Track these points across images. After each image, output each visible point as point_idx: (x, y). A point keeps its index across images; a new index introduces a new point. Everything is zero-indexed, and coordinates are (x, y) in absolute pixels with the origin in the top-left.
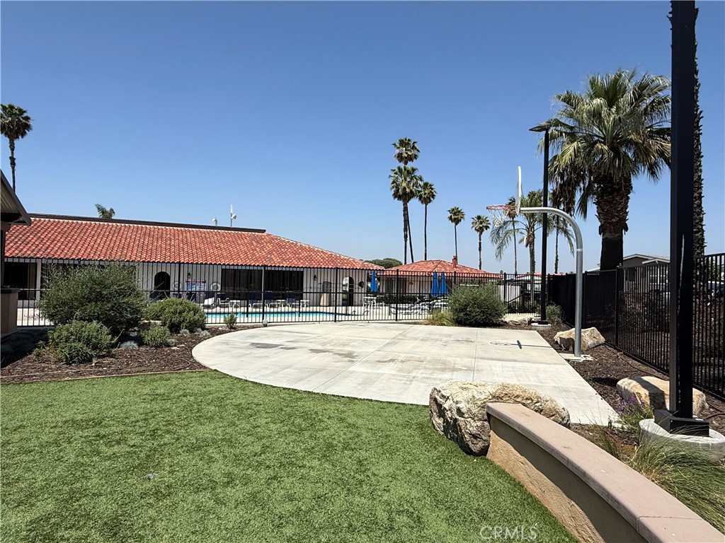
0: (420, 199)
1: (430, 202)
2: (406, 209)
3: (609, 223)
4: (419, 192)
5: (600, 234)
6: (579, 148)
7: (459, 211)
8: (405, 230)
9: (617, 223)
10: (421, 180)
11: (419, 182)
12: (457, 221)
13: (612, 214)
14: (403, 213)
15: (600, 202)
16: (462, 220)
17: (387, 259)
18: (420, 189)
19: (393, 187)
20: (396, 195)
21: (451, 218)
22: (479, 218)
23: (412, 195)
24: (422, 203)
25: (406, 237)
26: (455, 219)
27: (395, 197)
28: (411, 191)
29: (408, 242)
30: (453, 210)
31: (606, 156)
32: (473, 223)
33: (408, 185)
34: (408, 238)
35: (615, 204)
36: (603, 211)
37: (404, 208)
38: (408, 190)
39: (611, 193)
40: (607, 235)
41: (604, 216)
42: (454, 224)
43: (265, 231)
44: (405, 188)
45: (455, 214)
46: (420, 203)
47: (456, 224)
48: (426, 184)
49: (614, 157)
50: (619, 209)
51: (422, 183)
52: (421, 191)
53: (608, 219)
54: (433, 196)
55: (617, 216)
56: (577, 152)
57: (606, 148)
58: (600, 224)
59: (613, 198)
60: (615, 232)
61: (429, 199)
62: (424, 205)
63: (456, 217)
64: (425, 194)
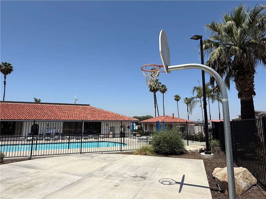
0: (161, 91)
1: (165, 92)
2: (155, 95)
3: (244, 91)
4: (160, 88)
5: (239, 98)
6: (221, 49)
7: (179, 96)
8: (155, 104)
9: (249, 91)
10: (160, 84)
11: (160, 85)
12: (178, 100)
13: (245, 86)
14: (154, 97)
15: (237, 80)
16: (180, 100)
17: (147, 116)
18: (160, 87)
19: (149, 87)
20: (151, 90)
21: (175, 99)
22: (186, 98)
23: (157, 90)
24: (162, 93)
25: (155, 106)
26: (177, 99)
27: (150, 91)
28: (157, 88)
29: (156, 108)
30: (176, 96)
31: (238, 52)
32: (184, 101)
33: (155, 86)
34: (156, 107)
35: (246, 80)
36: (239, 85)
37: (154, 95)
38: (155, 88)
39: (243, 74)
40: (243, 98)
41: (240, 87)
42: (177, 101)
43: (89, 105)
44: (154, 87)
45: (177, 97)
46: (161, 93)
47: (178, 101)
48: (163, 85)
49: (243, 52)
50: (249, 83)
51: (161, 85)
52: (161, 88)
53: (243, 89)
54: (166, 90)
55: (248, 87)
56: (221, 52)
57: (237, 48)
58: (238, 92)
59: (245, 77)
60: (248, 96)
61: (164, 91)
62: (163, 94)
63: (177, 98)
64: (163, 89)
